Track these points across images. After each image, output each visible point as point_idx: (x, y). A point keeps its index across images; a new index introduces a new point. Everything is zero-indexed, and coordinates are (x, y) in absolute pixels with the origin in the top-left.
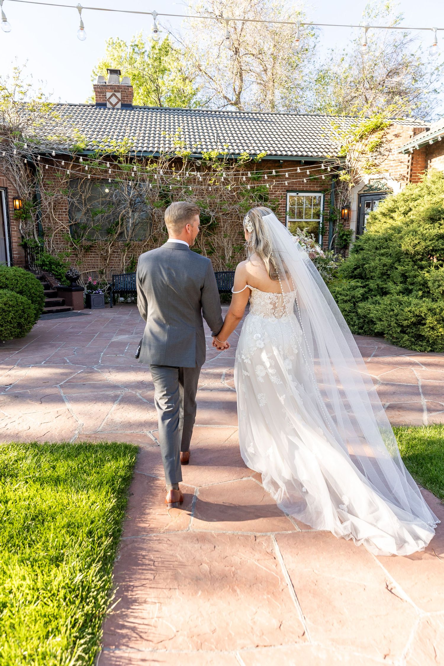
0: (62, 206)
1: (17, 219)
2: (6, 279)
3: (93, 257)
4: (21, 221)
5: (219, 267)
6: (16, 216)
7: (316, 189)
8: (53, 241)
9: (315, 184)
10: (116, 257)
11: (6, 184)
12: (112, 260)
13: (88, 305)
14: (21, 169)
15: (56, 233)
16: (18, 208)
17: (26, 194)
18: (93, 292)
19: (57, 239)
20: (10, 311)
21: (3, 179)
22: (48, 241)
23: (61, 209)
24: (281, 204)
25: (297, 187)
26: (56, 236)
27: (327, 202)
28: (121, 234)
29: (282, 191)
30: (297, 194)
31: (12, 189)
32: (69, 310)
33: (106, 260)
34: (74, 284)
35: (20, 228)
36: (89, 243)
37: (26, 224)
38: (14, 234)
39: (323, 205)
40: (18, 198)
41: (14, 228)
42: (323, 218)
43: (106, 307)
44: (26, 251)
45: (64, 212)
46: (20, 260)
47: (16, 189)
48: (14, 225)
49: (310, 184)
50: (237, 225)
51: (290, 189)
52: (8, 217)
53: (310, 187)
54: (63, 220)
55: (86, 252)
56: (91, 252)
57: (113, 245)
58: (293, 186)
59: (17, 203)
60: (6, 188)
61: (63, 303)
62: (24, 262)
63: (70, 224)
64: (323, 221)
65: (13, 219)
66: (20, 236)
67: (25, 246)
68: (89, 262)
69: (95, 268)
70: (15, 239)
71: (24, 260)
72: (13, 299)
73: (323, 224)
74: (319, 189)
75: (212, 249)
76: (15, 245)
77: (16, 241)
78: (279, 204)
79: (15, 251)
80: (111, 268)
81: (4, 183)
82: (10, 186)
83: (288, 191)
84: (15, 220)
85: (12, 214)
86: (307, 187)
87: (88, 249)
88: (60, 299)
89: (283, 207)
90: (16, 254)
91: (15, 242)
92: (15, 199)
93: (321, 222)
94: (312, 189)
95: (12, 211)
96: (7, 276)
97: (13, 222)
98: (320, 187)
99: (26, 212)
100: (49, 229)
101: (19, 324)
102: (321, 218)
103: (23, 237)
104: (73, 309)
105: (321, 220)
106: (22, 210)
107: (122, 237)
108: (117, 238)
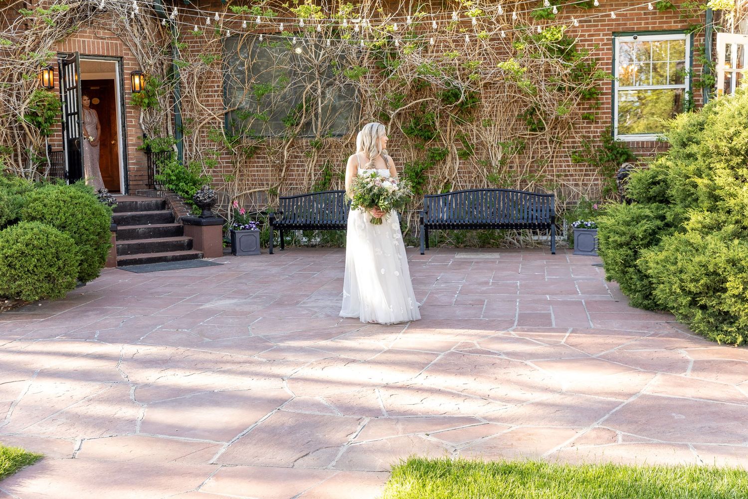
0: (213, 82)
1: (137, 106)
2: (45, 205)
3: (261, 166)
4: (142, 110)
5: (481, 181)
6: (133, 103)
7: (673, 25)
8: (197, 141)
9: (671, 18)
10: (298, 166)
11: (121, 51)
12: (292, 171)
13: (231, 248)
14: (145, 26)
15: (202, 127)
16: (138, 88)
17: (151, 66)
18: (239, 226)
19: (204, 137)
20: (33, 256)
21: (117, 43)
22: (190, 141)
23: (211, 87)
24: (603, 59)
25: (635, 24)
26: (203, 132)
27: (698, 50)
28: (308, 125)
29: (604, 35)
30: (635, 38)
31: (129, 59)
32: (195, 257)
33: (281, 171)
34: (206, 213)
35: (141, 121)
36: (254, 143)
37: (151, 114)
38: (131, 131)
39: (691, 57)
40: (139, 73)
41: (131, 122)
42: (691, 81)
43: (262, 253)
44: (149, 159)
45: (216, 91)
46: (139, 173)
47: (135, 59)
48: (132, 117)
49: (662, 18)
50: (516, 101)
51: (621, 29)
52: (123, 105)
53: (660, 23)
54: (213, 105)
55: (249, 157)
56: (258, 158)
57: (292, 145)
58: (625, 24)
59: (137, 80)
60: (122, 58)
61: (190, 245)
62: (146, 178)
63: (225, 111)
64: (690, 88)
65: (129, 108)
66: (141, 135)
67: (148, 150)
68: (254, 175)
69: (263, 185)
70: (132, 140)
71: (146, 173)
72: (41, 236)
73: (690, 93)
74: (679, 26)
75: (467, 147)
76: (131, 150)
77: (134, 142)
78: (597, 59)
79: (132, 159)
80: (291, 184)
81: (117, 51)
82: (127, 54)
83: (616, 33)
84: (133, 108)
85: (129, 98)
86: (655, 23)
87: (253, 152)
88: (184, 239)
89: (607, 64)
90: (133, 164)
91: (133, 145)
92: (133, 75)
93: (687, 89)
94: (665, 26)
95: (129, 94)
96: (46, 201)
97: (130, 112)
98: (681, 22)
99: (150, 95)
100: (191, 120)
101: (48, 276)
102: (687, 81)
103: (145, 136)
104: (203, 257)
105: (686, 85)
106: (143, 92)
107: (307, 131)
108: (300, 134)
